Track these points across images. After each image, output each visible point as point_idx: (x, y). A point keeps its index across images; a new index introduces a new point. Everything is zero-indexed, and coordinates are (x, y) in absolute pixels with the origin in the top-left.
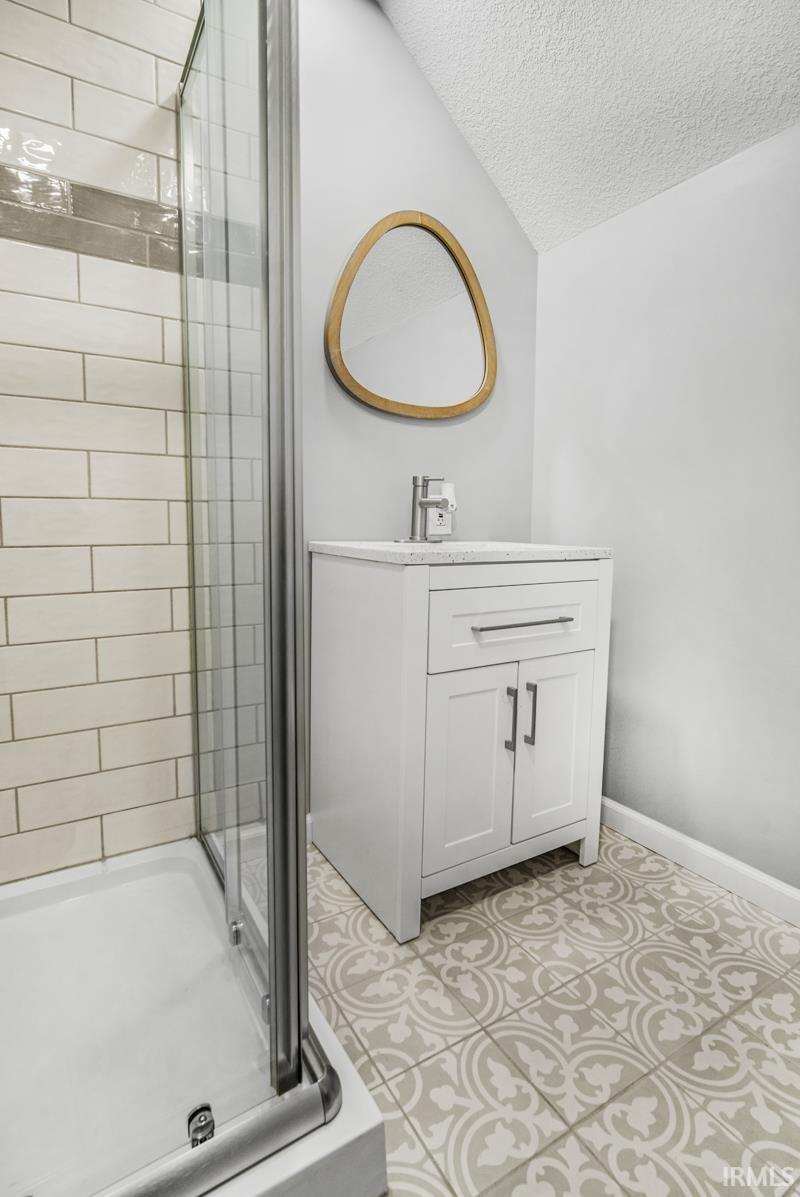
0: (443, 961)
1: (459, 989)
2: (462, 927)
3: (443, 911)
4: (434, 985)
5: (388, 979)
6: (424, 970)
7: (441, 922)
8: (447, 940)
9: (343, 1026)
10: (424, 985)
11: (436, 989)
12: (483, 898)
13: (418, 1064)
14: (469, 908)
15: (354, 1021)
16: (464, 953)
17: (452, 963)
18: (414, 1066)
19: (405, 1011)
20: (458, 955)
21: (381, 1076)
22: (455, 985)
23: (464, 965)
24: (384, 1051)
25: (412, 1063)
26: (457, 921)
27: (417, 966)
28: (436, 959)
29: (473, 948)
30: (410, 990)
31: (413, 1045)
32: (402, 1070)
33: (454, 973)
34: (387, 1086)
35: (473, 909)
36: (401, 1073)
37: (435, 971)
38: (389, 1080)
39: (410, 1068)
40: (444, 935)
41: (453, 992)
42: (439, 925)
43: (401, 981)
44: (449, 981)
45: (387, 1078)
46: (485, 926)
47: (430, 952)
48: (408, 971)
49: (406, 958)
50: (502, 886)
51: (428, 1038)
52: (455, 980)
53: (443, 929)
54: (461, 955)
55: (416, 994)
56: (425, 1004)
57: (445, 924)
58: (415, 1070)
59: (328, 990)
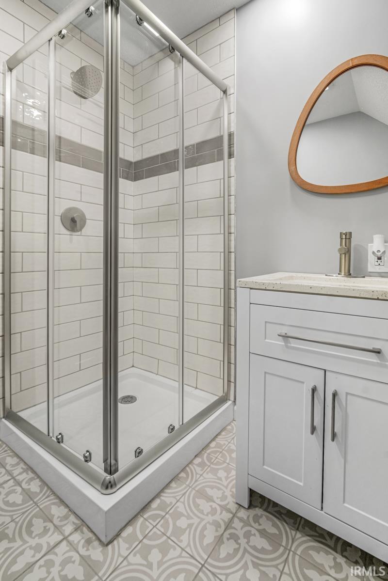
0: (239, 528)
1: (223, 543)
2: (273, 531)
3: (278, 516)
4: (219, 529)
5: (211, 506)
6: (227, 520)
7: (267, 517)
8: (256, 526)
9: (176, 499)
10: (217, 524)
11: (217, 531)
12: (308, 536)
13: (169, 538)
14: (291, 529)
15: (181, 502)
16: (252, 538)
17: (240, 533)
18: (167, 536)
19: (196, 521)
20: (247, 535)
21: (157, 525)
22: (225, 540)
23: (243, 541)
24: (170, 520)
25: (168, 535)
26: (274, 525)
27: (227, 516)
28: (237, 524)
29: (259, 542)
30: (210, 518)
31: (179, 532)
32: (163, 531)
33: (234, 537)
34: (153, 528)
35: (293, 533)
36: (162, 532)
37: (228, 525)
38: (157, 528)
39: (165, 535)
40: (259, 522)
41: (219, 540)
42: (264, 517)
43: (213, 512)
44: (226, 535)
45: (157, 527)
46: (284, 544)
47: (241, 520)
48: (221, 513)
49: (229, 509)
50: (332, 545)
51: (185, 538)
52: (228, 539)
53: (263, 520)
54: (250, 537)
55: (208, 522)
56: (204, 528)
57: (267, 519)
58: (165, 538)
59: (192, 486)
